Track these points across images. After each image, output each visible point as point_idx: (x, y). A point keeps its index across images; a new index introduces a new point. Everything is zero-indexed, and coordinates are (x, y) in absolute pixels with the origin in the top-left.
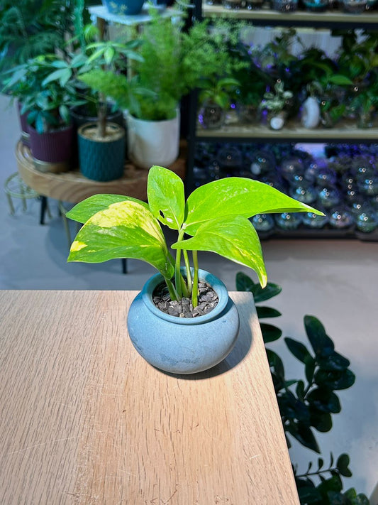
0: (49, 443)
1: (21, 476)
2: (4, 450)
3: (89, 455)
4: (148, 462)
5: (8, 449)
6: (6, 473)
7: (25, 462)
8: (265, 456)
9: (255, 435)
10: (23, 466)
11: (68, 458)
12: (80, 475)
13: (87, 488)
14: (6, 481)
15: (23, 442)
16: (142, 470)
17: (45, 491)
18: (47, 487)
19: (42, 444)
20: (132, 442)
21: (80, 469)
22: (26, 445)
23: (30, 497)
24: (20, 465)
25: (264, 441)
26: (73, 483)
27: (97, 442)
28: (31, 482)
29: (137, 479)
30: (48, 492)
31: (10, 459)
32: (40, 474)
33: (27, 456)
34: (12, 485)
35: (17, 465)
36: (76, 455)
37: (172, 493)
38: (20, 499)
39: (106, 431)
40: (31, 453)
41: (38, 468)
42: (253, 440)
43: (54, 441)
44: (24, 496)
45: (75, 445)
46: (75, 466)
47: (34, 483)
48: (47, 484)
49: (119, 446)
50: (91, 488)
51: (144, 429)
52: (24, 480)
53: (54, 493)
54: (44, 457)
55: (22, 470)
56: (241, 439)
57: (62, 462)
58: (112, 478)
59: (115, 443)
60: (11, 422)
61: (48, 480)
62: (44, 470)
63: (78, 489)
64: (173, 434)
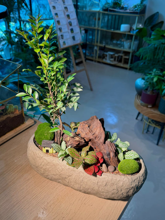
1: (41, 190)
4: (71, 207)
6: (39, 187)
10: (43, 188)
16: (68, 207)
19: (52, 185)
21: (54, 197)
23: (39, 197)
26: (50, 200)
28: (42, 193)
29: (65, 209)
31: (42, 184)
34: (38, 191)
38: (37, 196)
50: (53, 204)
58: (59, 205)
63: (50, 202)
64: (83, 204)
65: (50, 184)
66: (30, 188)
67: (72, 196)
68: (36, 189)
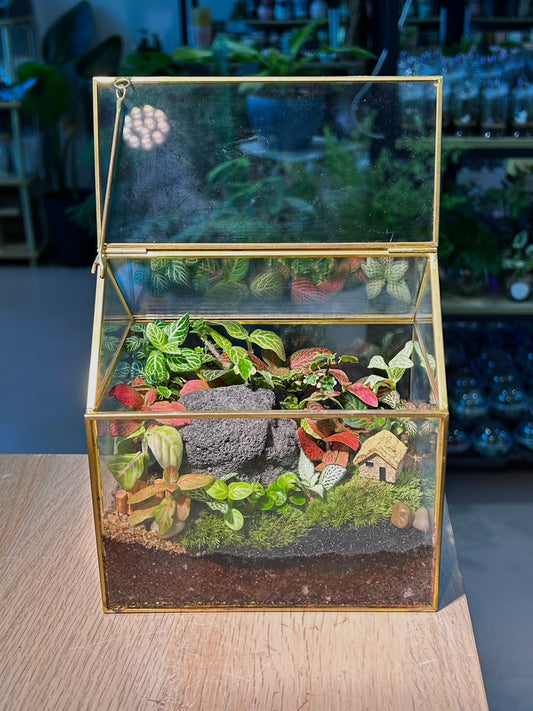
0: (129, 636)
1: (85, 676)
2: (65, 644)
3: (184, 653)
4: (268, 665)
5: (71, 642)
6: (64, 673)
7: (92, 660)
8: (443, 662)
9: (429, 635)
10: (89, 666)
11: (153, 656)
12: (169, 678)
13: (177, 695)
14: (63, 682)
15: (92, 634)
16: (259, 674)
17: (117, 695)
18: (119, 691)
19: (120, 638)
20: (248, 639)
21: (170, 670)
22: (95, 639)
23: (95, 704)
24: (85, 663)
25: (442, 643)
26: (158, 686)
27: (197, 638)
28: (98, 684)
29: (251, 685)
30: (121, 698)
31: (71, 656)
32: (112, 674)
33: (96, 653)
34: (71, 687)
35: (81, 663)
36: (166, 652)
37: (300, 704)
38: (80, 705)
39: (211, 624)
40: (102, 648)
41: (110, 667)
42: (426, 641)
43: (136, 635)
44: (87, 701)
45: (166, 641)
46: (163, 666)
47: (102, 685)
48: (121, 688)
49: (228, 644)
50: (183, 693)
51: (266, 624)
52: (89, 682)
53: (130, 699)
54: (121, 653)
55: (87, 670)
56: (408, 640)
57: (145, 661)
58: (214, 683)
59: (223, 640)
60: (79, 610)
61: (123, 683)
62: (118, 670)
63: (165, 695)
64: (308, 631)
65: (108, 637)
66: (22, 697)
67: (243, 629)
68: (54, 684)
